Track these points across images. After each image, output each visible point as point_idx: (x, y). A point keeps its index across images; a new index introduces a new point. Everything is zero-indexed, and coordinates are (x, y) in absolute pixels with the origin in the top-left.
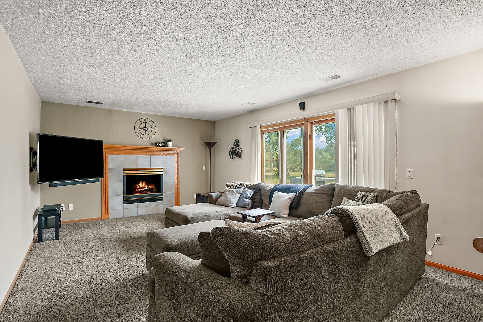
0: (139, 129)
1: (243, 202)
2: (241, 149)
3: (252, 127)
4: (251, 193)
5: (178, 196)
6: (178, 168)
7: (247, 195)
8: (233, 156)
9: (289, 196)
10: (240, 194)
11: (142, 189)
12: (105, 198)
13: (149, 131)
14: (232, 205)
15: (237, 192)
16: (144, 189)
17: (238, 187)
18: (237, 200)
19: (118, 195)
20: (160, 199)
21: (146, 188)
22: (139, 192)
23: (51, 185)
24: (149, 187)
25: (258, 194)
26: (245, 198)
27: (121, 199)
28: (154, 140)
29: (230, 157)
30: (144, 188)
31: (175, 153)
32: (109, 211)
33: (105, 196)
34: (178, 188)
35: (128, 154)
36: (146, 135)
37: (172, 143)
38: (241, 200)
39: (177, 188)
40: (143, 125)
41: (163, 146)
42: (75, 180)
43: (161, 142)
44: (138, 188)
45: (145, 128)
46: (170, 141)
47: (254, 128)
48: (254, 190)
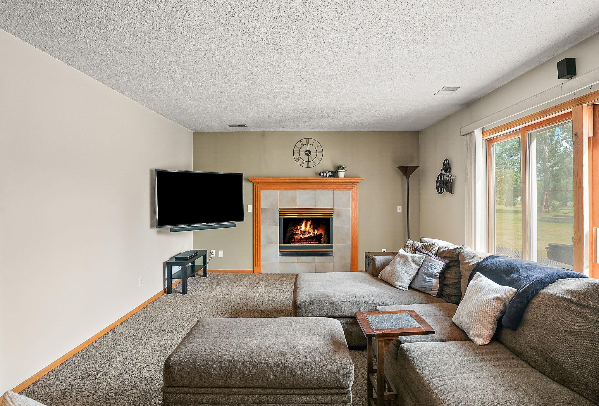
0: (299, 155)
1: (422, 282)
2: (452, 178)
3: (465, 134)
4: (438, 265)
5: (356, 252)
6: (356, 209)
7: (430, 270)
8: (441, 190)
9: (497, 293)
10: (418, 264)
11: (305, 235)
12: (257, 247)
13: (313, 155)
14: (400, 284)
15: (414, 261)
16: (308, 236)
17: (420, 251)
18: (412, 277)
19: (272, 243)
20: (329, 254)
21: (311, 234)
22: (299, 240)
23: (172, 230)
24: (316, 232)
25: (455, 269)
26: (426, 274)
27: (275, 249)
28: (319, 169)
29: (438, 190)
30: (307, 234)
31: (351, 186)
32: (262, 263)
33: (257, 243)
34: (356, 239)
35: (284, 190)
36: (309, 162)
37: (344, 171)
38: (420, 276)
39: (354, 240)
40: (305, 148)
41: (331, 176)
42: (203, 224)
43: (328, 171)
44: (298, 234)
45: (308, 153)
46: (341, 168)
47: (468, 136)
48: (447, 261)
